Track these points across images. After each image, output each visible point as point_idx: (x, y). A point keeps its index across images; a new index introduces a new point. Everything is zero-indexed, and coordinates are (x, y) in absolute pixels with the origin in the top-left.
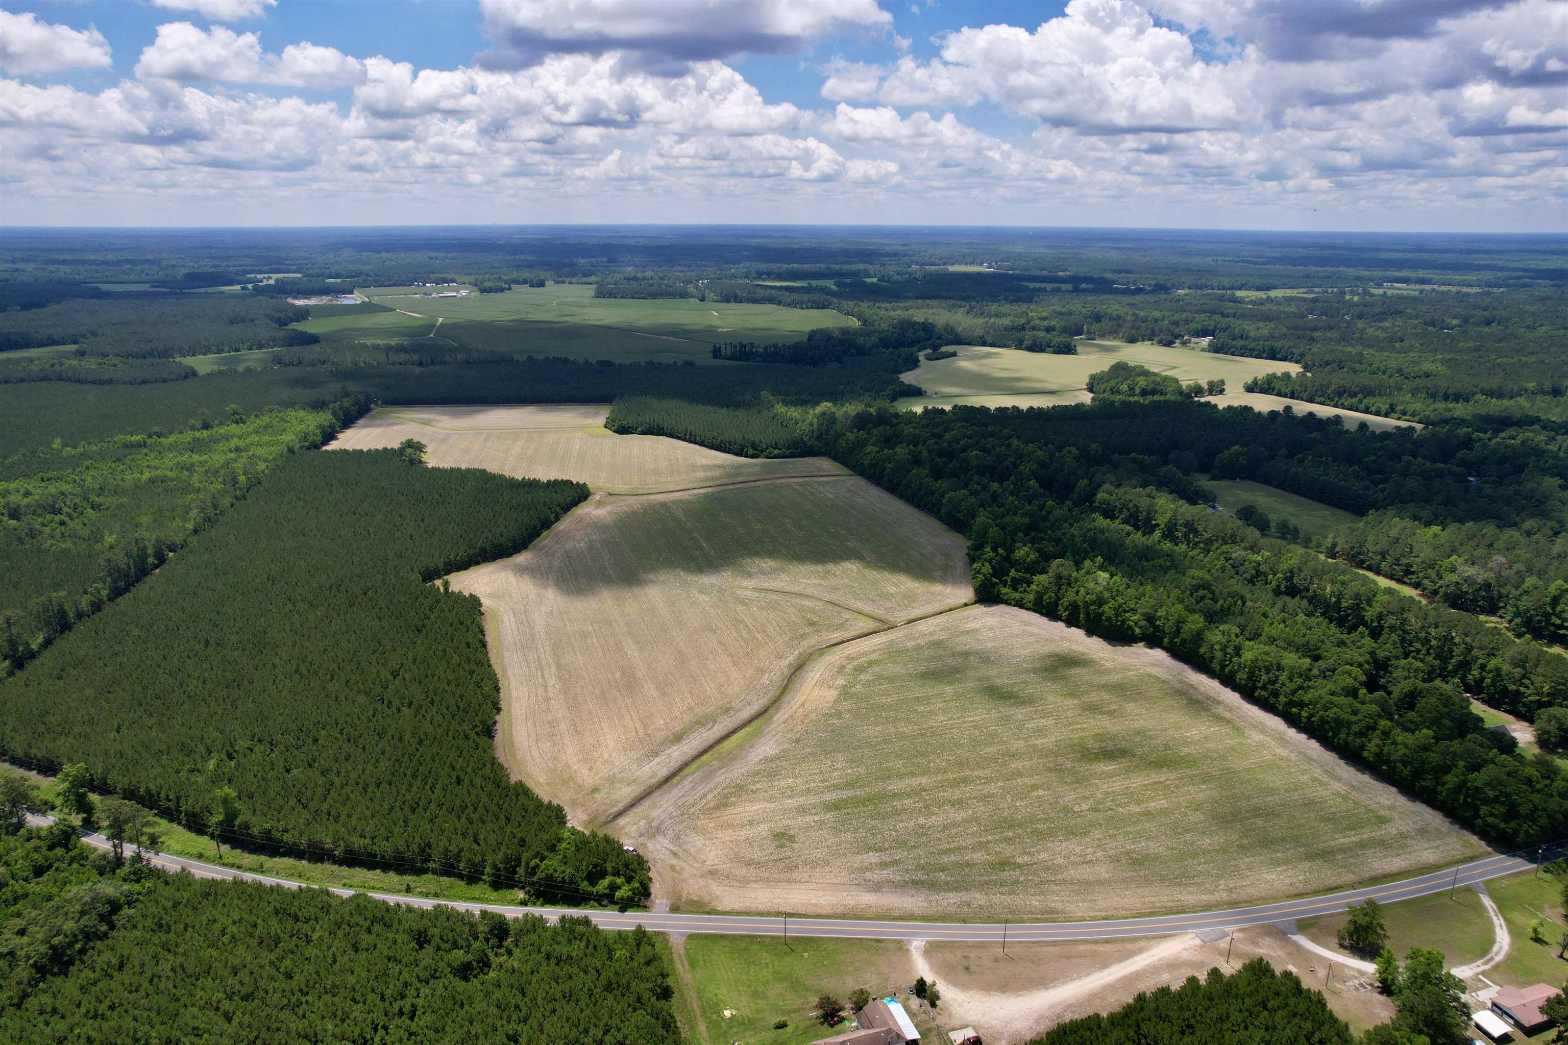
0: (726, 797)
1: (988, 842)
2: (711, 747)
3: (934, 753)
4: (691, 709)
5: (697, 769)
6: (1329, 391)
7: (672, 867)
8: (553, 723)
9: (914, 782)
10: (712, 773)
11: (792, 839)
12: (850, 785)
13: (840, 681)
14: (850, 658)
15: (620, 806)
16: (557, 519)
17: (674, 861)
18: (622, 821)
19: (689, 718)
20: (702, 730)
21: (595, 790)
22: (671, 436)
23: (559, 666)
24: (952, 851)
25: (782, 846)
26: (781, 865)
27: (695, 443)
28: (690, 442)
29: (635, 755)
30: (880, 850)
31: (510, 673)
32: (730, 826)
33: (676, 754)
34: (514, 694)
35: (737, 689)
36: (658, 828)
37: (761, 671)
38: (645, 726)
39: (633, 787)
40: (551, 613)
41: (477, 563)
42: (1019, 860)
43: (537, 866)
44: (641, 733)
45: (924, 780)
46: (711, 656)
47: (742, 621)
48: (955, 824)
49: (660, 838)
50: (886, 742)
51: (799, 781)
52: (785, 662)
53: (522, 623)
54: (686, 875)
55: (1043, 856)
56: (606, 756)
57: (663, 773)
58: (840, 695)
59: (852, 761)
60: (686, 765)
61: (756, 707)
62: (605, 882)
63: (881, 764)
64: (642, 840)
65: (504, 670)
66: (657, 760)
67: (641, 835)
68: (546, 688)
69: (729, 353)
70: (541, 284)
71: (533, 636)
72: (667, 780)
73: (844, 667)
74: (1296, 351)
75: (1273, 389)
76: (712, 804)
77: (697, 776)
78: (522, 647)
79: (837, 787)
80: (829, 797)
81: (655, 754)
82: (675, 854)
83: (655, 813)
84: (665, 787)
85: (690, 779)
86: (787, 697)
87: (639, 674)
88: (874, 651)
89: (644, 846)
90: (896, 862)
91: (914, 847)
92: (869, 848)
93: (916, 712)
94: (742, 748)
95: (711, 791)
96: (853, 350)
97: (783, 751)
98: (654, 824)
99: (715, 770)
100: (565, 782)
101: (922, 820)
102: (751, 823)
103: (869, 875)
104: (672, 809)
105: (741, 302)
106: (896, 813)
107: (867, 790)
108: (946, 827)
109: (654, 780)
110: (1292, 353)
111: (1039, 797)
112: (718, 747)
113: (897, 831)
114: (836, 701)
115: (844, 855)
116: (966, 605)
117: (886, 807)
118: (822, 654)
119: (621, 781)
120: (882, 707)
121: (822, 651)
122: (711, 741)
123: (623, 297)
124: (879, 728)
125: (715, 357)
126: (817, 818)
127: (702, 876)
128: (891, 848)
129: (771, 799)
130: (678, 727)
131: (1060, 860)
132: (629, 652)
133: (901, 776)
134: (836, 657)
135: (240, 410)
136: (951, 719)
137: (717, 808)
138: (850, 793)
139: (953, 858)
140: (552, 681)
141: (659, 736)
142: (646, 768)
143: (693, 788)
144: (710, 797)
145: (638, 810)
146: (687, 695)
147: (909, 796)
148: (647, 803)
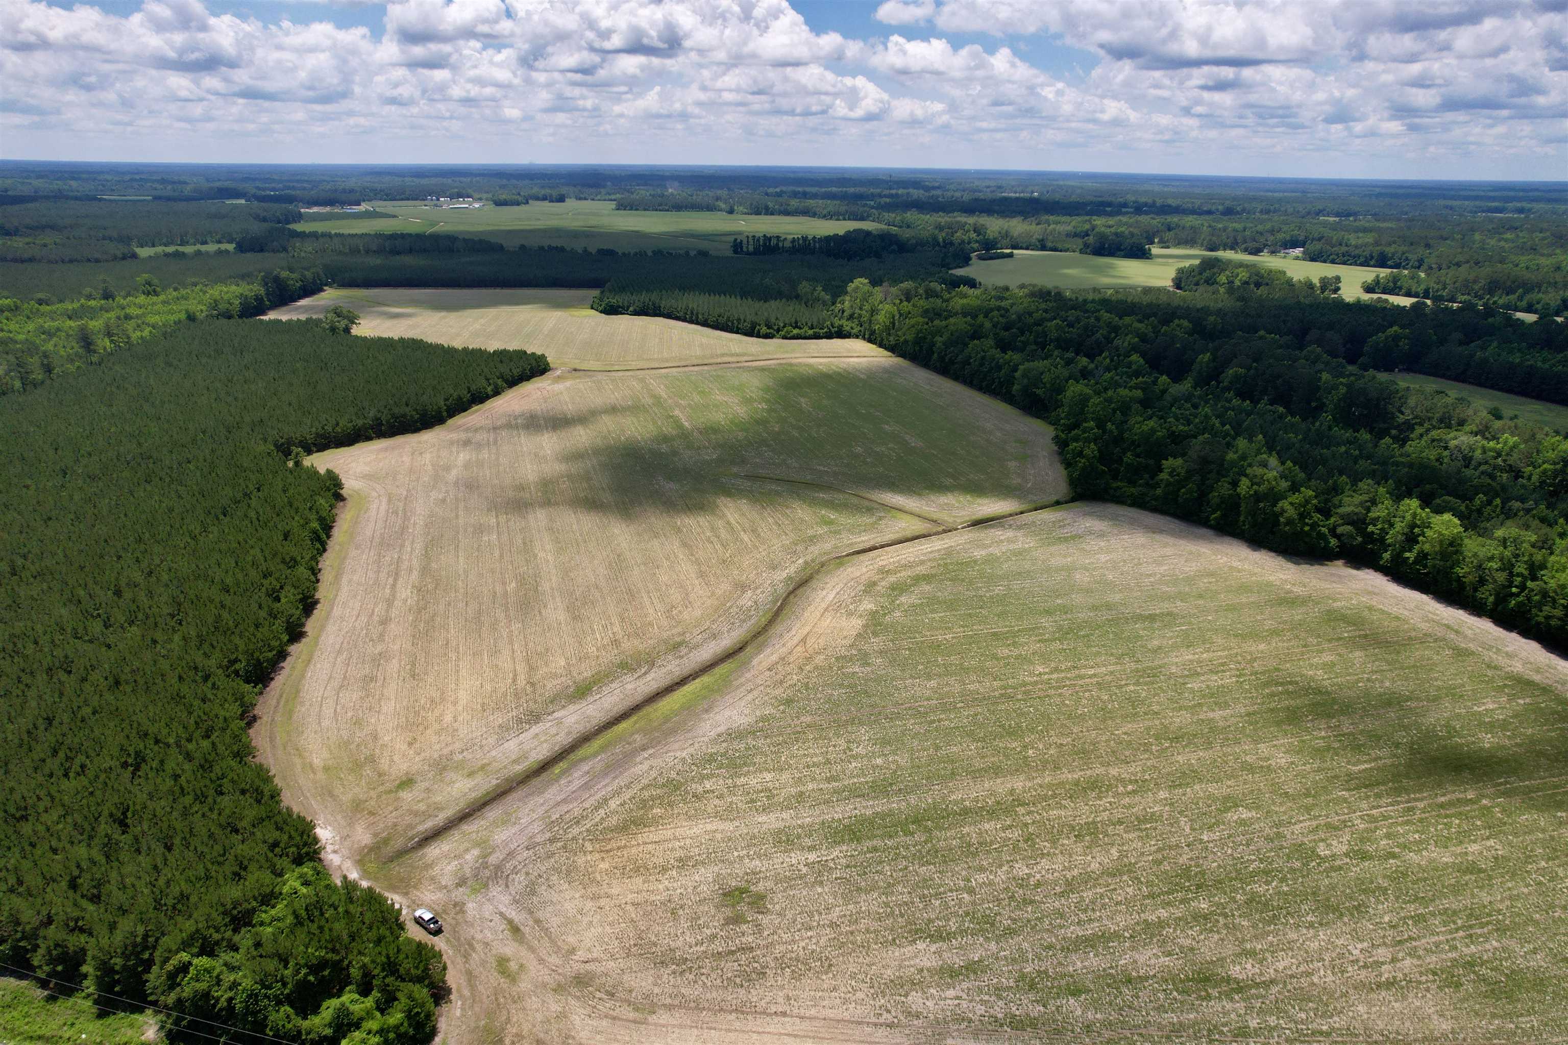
0: (644, 804)
1: (1161, 924)
2: (636, 708)
3: (1032, 730)
4: (616, 642)
5: (603, 749)
6: (1476, 287)
7: (502, 963)
8: (379, 660)
9: (1002, 786)
10: (628, 758)
11: (759, 902)
12: (881, 789)
13: (868, 605)
14: (884, 572)
15: (441, 819)
16: (497, 393)
17: (509, 949)
18: (433, 851)
19: (610, 657)
20: (628, 678)
21: (407, 782)
22: (669, 316)
23: (425, 571)
24: (1089, 943)
25: (737, 920)
26: (730, 967)
27: (697, 323)
28: (691, 322)
29: (499, 719)
30: (940, 936)
31: (344, 580)
32: (640, 869)
33: (572, 719)
34: (337, 612)
35: (698, 613)
36: (498, 868)
37: (743, 587)
38: (532, 669)
39: (479, 778)
40: (444, 501)
41: (369, 439)
42: (1236, 971)
43: (184, 968)
44: (522, 681)
45: (1019, 783)
46: (666, 563)
48: (1087, 879)
49: (495, 891)
50: (945, 708)
51: (785, 776)
52: (781, 575)
53: (396, 513)
54: (524, 985)
55: (1284, 963)
56: (448, 718)
57: (542, 753)
58: (865, 626)
59: (885, 742)
60: (585, 739)
61: (726, 642)
62: (330, 1008)
63: (937, 748)
64: (459, 894)
65: (338, 577)
66: (535, 729)
67: (462, 882)
68: (390, 603)
69: (751, 248)
70: (561, 199)
71: (404, 529)
72: (545, 766)
73: (875, 584)
74: (1413, 257)
75: (1400, 288)
76: (613, 821)
77: (597, 763)
78: (381, 544)
79: (855, 793)
80: (841, 812)
81: (535, 718)
82: (515, 929)
83: (501, 836)
84: (536, 782)
85: (585, 767)
86: (779, 628)
87: (545, 586)
88: (922, 562)
89: (459, 907)
90: (972, 969)
91: (1010, 932)
92: (916, 933)
93: (995, 657)
94: (691, 712)
95: (618, 793)
96: (895, 247)
97: (763, 719)
98: (493, 859)
99: (635, 752)
100: (357, 767)
101: (1021, 869)
102: (683, 863)
103: (915, 1000)
104: (536, 828)
105: (772, 214)
106: (969, 850)
107: (913, 799)
108: (1070, 886)
109: (518, 768)
110: (1407, 259)
111: (1242, 822)
112: (648, 709)
113: (971, 891)
114: (859, 635)
115: (865, 947)
116: (1059, 503)
117: (947, 838)
118: (841, 564)
119: (459, 766)
120: (936, 647)
121: (840, 560)
122: (639, 698)
123: (645, 210)
124: (933, 683)
125: (735, 252)
126: (812, 857)
127: (559, 989)
128: (963, 932)
129: (729, 813)
130: (587, 672)
131: (1324, 977)
132: (541, 555)
133: (976, 774)
134: (864, 568)
136: (1056, 670)
137: (623, 828)
138: (880, 805)
139: (1095, 961)
140: (405, 593)
141: (552, 686)
142: (512, 746)
143: (586, 786)
144: (613, 804)
145: (470, 828)
146: (615, 620)
147: (992, 814)
148: (493, 813)
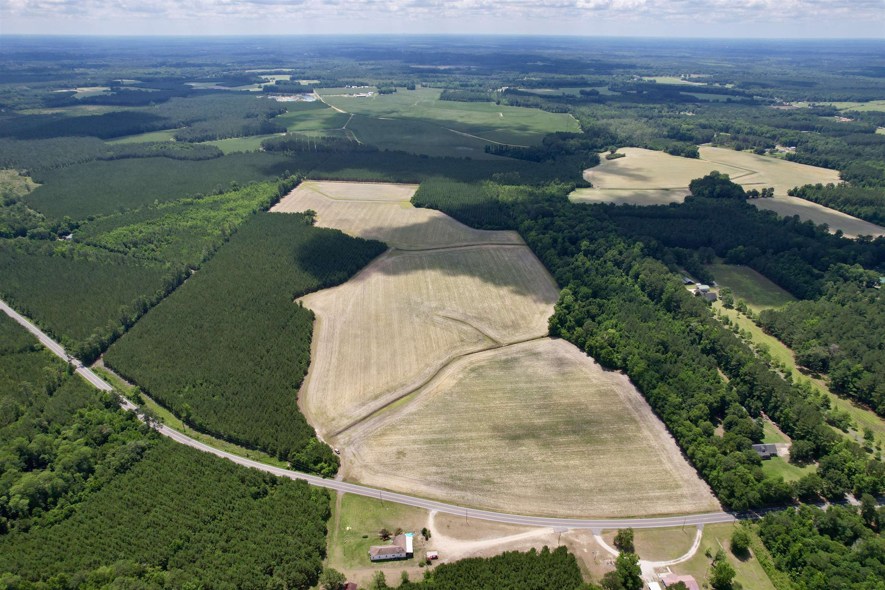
0: (386, 430)
1: (487, 470)
2: (389, 404)
3: (485, 420)
4: (388, 383)
5: (379, 415)
7: (351, 461)
8: (327, 383)
9: (469, 434)
10: (384, 418)
11: (404, 455)
12: (440, 432)
13: (461, 376)
14: (471, 363)
15: (341, 429)
16: (366, 264)
17: (353, 458)
18: (339, 436)
19: (385, 387)
20: (388, 395)
21: (333, 419)
23: (340, 352)
24: (468, 471)
25: (399, 458)
26: (394, 467)
29: (355, 404)
30: (439, 466)
31: (317, 355)
32: (382, 445)
33: (373, 406)
34: (316, 366)
35: (412, 374)
36: (352, 442)
37: (427, 365)
38: (364, 389)
39: (349, 420)
40: (345, 322)
41: (322, 289)
42: (495, 481)
43: (295, 455)
44: (361, 394)
45: (474, 434)
46: (408, 355)
47: (430, 336)
48: (476, 459)
49: (351, 446)
50: (466, 412)
51: (420, 426)
52: (441, 362)
53: (331, 327)
54: (355, 466)
55: (507, 480)
56: (343, 403)
57: (364, 414)
58: (457, 383)
59: (447, 420)
60: (375, 412)
61: (417, 385)
62: (319, 465)
63: (459, 423)
64: (344, 446)
65: (315, 353)
66: (364, 408)
67: (345, 444)
68: (330, 363)
69: (494, 150)
70: (413, 88)
71: (333, 334)
72: (365, 418)
73: (466, 367)
76: (378, 433)
77: (377, 418)
78: (327, 340)
79: (435, 432)
80: (430, 437)
81: (363, 404)
82: (354, 455)
83: (354, 434)
84: (362, 422)
85: (374, 419)
86: (432, 382)
87: (372, 361)
88: (484, 360)
89: (344, 449)
90: (442, 473)
91: (454, 467)
92: (434, 465)
93: (487, 397)
94: (402, 406)
95: (380, 427)
97: (420, 410)
98: (352, 440)
99: (386, 416)
100: (322, 414)
101: (463, 454)
102: (391, 445)
103: (428, 477)
104: (361, 433)
105: (519, 106)
106: (454, 449)
107: (447, 435)
108: (472, 459)
109: (359, 418)
111: (521, 450)
112: (391, 405)
113: (450, 458)
114: (453, 387)
115: (422, 466)
116: (542, 337)
117: (451, 446)
118: (459, 359)
119: (345, 416)
120: (472, 392)
121: (459, 357)
122: (390, 401)
124: (466, 404)
125: (486, 152)
126: (419, 447)
127: (361, 467)
128: (444, 466)
129: (403, 435)
130: (378, 392)
131: (513, 483)
132: (372, 348)
133: (465, 431)
134: (465, 361)
135: (237, 184)
136: (502, 403)
137: (380, 435)
138: (439, 436)
139: (467, 475)
140: (334, 360)
141: (369, 395)
142: (358, 412)
143: (374, 424)
144: (379, 429)
145: (347, 432)
146: (389, 375)
147: (463, 441)
148: (352, 429)
